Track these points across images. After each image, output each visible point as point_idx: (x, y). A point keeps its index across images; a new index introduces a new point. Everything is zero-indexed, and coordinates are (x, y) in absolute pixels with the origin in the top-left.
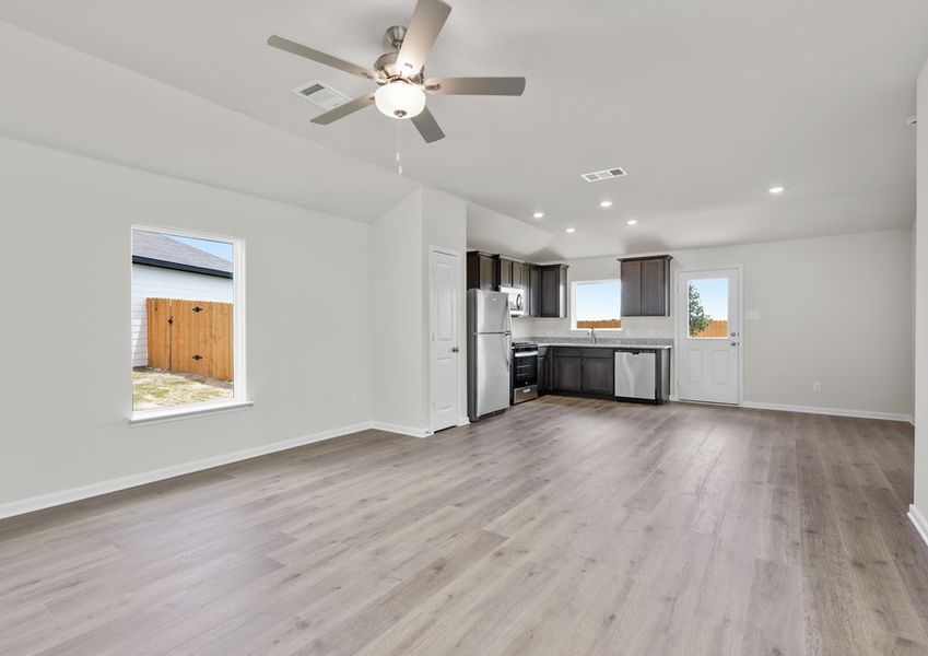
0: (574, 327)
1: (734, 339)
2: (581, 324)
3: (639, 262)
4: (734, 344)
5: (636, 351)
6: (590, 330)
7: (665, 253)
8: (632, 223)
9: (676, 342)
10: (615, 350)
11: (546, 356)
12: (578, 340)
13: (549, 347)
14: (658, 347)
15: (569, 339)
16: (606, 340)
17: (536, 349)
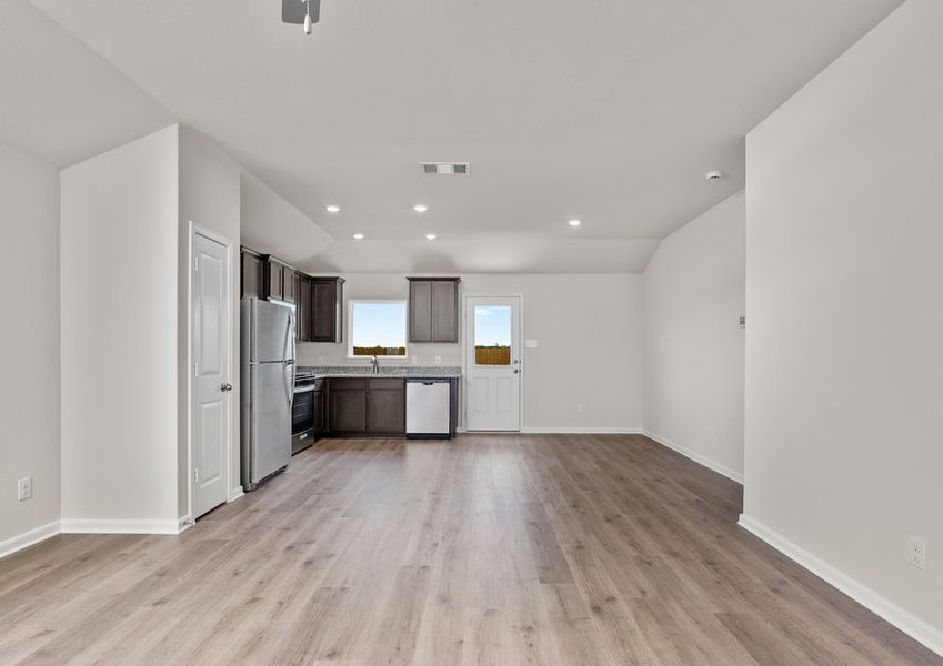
0: (351, 354)
1: (516, 366)
2: (358, 351)
3: (429, 283)
4: (516, 372)
5: (428, 381)
6: (373, 357)
7: (456, 276)
8: (431, 237)
9: (463, 370)
10: (405, 380)
11: (322, 390)
12: (356, 369)
13: (325, 379)
14: (452, 376)
15: (346, 369)
16: (390, 369)
17: (313, 382)
